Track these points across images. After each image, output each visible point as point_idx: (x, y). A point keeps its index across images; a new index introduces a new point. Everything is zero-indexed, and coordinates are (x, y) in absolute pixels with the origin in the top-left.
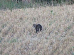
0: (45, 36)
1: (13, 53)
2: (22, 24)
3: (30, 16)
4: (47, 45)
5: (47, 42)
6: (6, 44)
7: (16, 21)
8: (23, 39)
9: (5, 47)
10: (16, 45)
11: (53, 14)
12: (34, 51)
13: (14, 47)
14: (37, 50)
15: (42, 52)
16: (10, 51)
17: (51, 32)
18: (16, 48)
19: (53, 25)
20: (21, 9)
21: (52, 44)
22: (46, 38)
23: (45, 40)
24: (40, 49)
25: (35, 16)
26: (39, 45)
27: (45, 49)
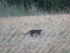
0: (44, 38)
1: (18, 51)
2: (27, 28)
3: (33, 22)
4: (45, 45)
5: (45, 43)
6: (13, 44)
7: (22, 26)
8: (27, 40)
9: (13, 46)
10: (21, 45)
11: (51, 21)
12: (35, 50)
13: (19, 46)
14: (37, 49)
15: (41, 51)
16: (16, 49)
17: (49, 35)
18: (21, 47)
19: (50, 30)
20: (26, 17)
21: (49, 45)
22: (45, 40)
23: (44, 41)
24: (40, 48)
25: (37, 22)
26: (39, 45)
27: (43, 49)
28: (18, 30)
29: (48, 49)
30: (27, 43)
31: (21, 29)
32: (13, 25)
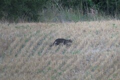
0: (107, 49)
1: (75, 64)
2: (85, 36)
3: (93, 29)
4: (108, 57)
5: (108, 54)
6: (69, 55)
7: (80, 33)
8: (86, 51)
9: (68, 58)
10: (78, 56)
11: (115, 28)
12: (95, 63)
13: (76, 58)
14: (98, 61)
15: (102, 64)
16: (73, 62)
17: (112, 45)
18: (78, 60)
19: (114, 38)
20: (85, 22)
21: (112, 56)
22: (108, 51)
24: (101, 61)
25: (98, 29)
26: (101, 57)
27: (106, 61)
28: (75, 39)
29: (112, 62)
30: (86, 54)
31: (79, 38)
32: (69, 32)
